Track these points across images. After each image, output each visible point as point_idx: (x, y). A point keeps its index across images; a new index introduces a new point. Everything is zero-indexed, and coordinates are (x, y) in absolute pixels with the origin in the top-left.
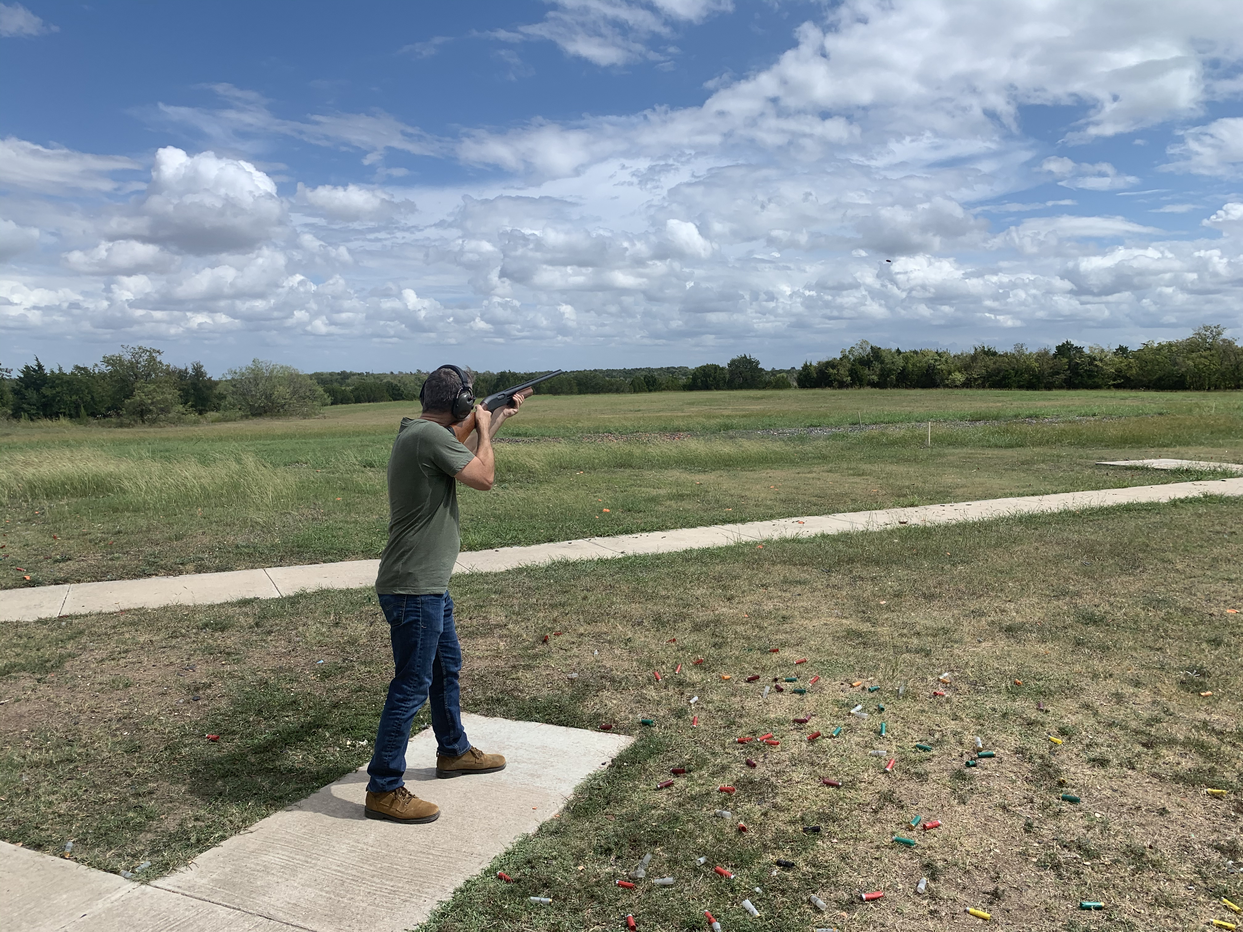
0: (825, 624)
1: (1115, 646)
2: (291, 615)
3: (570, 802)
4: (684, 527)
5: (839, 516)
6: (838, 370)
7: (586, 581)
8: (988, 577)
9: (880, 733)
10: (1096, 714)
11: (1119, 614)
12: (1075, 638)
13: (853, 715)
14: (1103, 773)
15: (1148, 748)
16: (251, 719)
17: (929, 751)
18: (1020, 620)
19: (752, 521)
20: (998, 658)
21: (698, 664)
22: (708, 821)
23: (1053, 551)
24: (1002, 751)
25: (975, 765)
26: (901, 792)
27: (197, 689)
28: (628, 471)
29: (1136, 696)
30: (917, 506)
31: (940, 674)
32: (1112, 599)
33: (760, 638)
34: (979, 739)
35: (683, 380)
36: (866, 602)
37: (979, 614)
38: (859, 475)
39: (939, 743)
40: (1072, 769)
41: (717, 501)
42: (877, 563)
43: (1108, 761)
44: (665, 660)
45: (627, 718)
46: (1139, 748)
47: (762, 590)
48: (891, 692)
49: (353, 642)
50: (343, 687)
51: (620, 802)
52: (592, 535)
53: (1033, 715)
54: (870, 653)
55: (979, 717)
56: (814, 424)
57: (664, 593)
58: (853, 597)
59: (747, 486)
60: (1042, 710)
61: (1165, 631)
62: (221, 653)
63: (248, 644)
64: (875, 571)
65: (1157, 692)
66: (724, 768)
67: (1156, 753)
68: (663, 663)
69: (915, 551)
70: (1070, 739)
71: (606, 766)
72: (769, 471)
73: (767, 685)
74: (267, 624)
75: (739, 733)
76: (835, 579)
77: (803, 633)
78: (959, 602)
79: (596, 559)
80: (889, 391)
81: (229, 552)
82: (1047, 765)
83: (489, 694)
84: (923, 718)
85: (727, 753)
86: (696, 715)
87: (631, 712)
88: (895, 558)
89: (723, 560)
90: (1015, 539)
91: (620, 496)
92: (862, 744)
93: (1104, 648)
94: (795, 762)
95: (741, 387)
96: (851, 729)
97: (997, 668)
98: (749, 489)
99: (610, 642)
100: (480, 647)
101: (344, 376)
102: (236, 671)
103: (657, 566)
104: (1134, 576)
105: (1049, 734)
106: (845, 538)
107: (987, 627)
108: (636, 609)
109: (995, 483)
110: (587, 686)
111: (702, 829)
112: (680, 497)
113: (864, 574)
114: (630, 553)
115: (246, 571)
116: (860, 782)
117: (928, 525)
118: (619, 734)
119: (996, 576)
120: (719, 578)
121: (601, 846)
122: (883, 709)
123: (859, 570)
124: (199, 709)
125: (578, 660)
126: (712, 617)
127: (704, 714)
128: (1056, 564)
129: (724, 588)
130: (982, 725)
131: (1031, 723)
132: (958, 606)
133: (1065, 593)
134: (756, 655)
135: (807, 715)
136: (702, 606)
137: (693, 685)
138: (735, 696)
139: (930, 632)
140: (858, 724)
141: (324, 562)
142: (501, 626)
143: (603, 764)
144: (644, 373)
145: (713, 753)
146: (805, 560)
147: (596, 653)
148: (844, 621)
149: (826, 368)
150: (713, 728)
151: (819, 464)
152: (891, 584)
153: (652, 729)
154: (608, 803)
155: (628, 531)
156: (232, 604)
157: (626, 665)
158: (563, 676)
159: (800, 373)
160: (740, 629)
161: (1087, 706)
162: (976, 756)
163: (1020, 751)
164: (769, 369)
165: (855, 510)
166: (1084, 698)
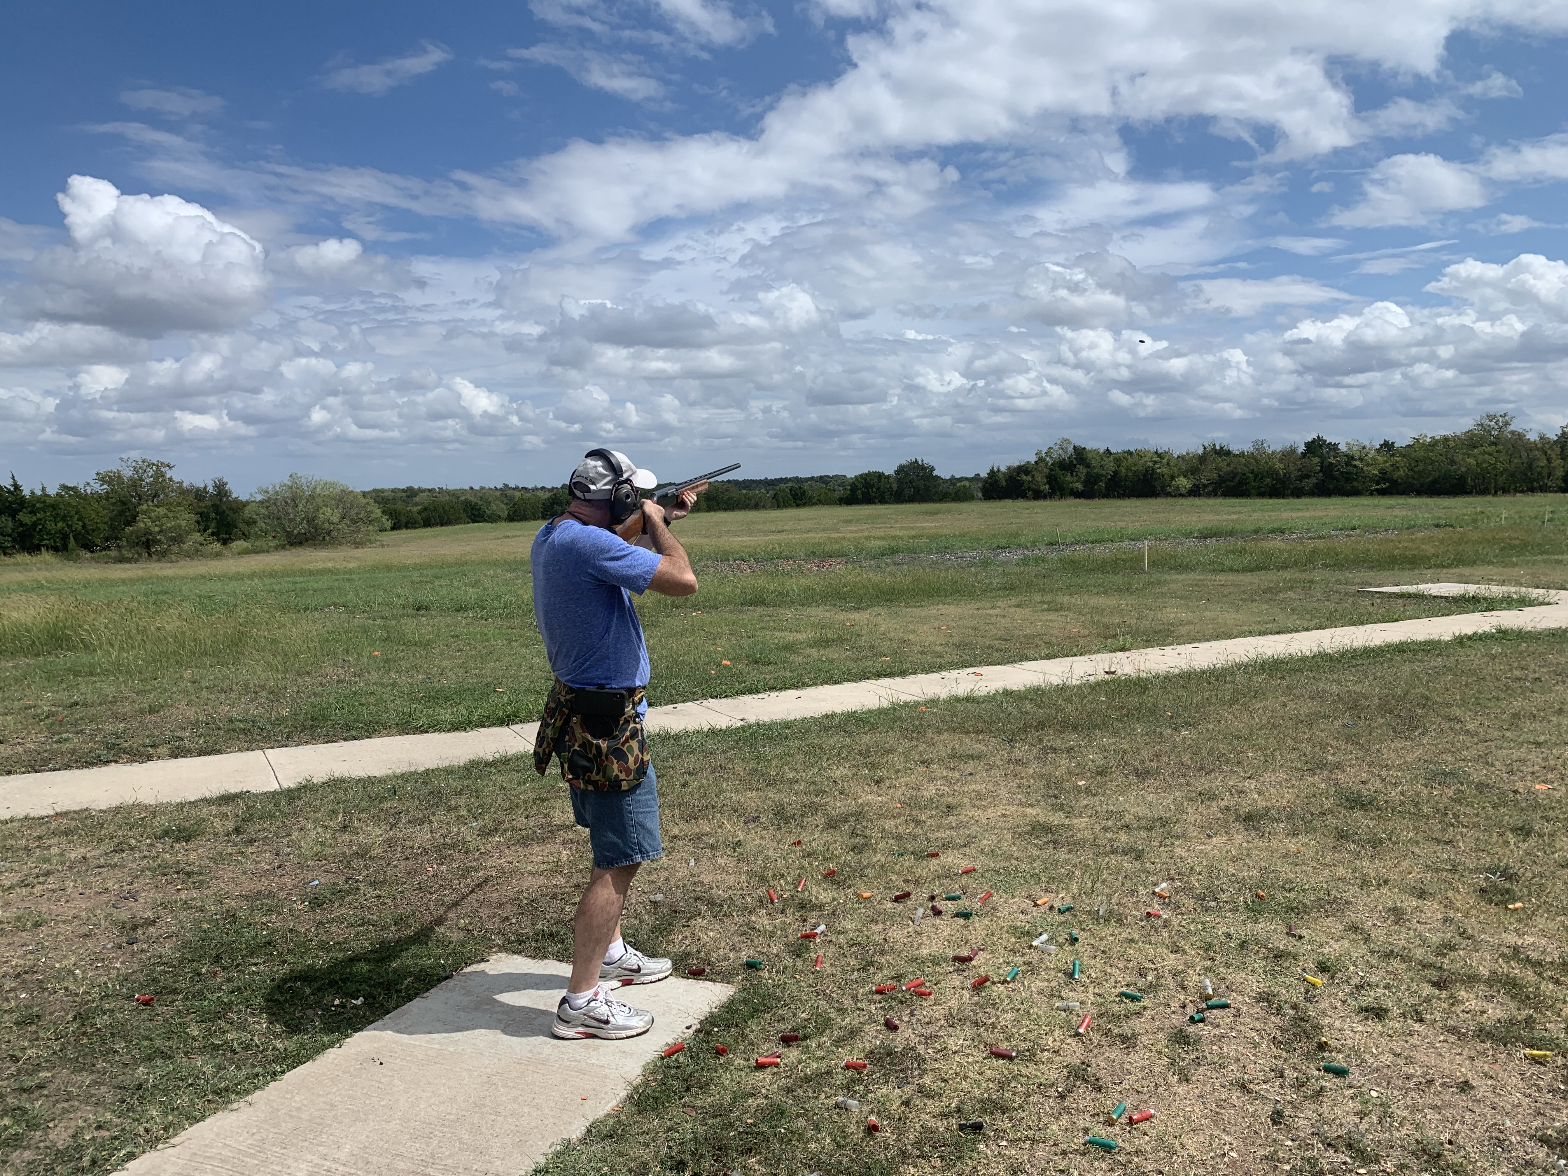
0: (1004, 815)
1: (1390, 839)
2: (286, 815)
3: (636, 1089)
4: (827, 683)
5: (1028, 665)
6: (1033, 477)
7: (689, 761)
8: (1221, 746)
9: (1071, 975)
10: (1367, 940)
11: (1393, 794)
12: (1336, 828)
13: (1036, 947)
14: (1380, 1028)
15: (1440, 988)
16: (204, 970)
17: (1139, 1000)
18: (1264, 804)
19: (915, 673)
20: (1234, 860)
21: (830, 875)
22: (826, 1115)
23: (1306, 708)
24: (1240, 998)
25: (1202, 1020)
26: (1099, 1065)
27: (134, 928)
28: (760, 610)
29: (1421, 911)
30: (1128, 650)
31: (1156, 884)
32: (1384, 773)
33: (915, 837)
34: (1207, 981)
35: (840, 493)
36: (1058, 784)
37: (1209, 796)
38: (1057, 610)
39: (1152, 988)
40: (1337, 1024)
41: (872, 647)
42: (1075, 728)
43: (1386, 1011)
44: (784, 871)
45: (726, 958)
46: (1427, 990)
47: (922, 769)
48: (1089, 912)
49: (363, 853)
50: (340, 920)
51: (704, 1087)
52: (704, 697)
53: (1281, 942)
54: (1062, 855)
55: (1208, 947)
56: (1001, 545)
57: (791, 776)
58: (1042, 776)
59: (911, 627)
60: (1295, 936)
61: (1457, 817)
62: (178, 873)
63: (219, 859)
64: (1072, 739)
65: (1449, 905)
66: (854, 1033)
67: (1451, 997)
68: (782, 876)
69: (1124, 712)
70: (1332, 977)
71: (691, 1031)
72: (940, 606)
73: (921, 905)
74: (251, 830)
75: (878, 978)
76: (1020, 751)
77: (973, 828)
78: (1183, 780)
79: (706, 729)
80: (1096, 502)
81: (219, 729)
82: (1302, 1019)
83: (539, 927)
84: (1131, 952)
85: (859, 1009)
86: (821, 952)
87: (733, 949)
88: (1099, 721)
89: (873, 728)
90: (1256, 692)
91: (746, 643)
92: (1047, 992)
93: (1376, 843)
94: (954, 1020)
95: (911, 500)
96: (1031, 969)
97: (1233, 875)
98: (914, 631)
99: (712, 847)
100: (534, 858)
101: (411, 493)
102: (194, 899)
103: (786, 738)
104: (1412, 739)
105: (1304, 970)
106: (1035, 694)
107: (1220, 815)
108: (750, 799)
109: (1230, 617)
110: (675, 912)
111: (817, 1128)
112: (823, 643)
113: (1058, 744)
114: (752, 720)
115: (239, 754)
116: (1042, 1051)
117: (1143, 675)
118: (714, 981)
119: (1230, 744)
120: (865, 753)
121: (672, 1157)
122: (1076, 940)
123: (1051, 739)
124: (133, 956)
125: (666, 874)
126: (853, 808)
127: (832, 949)
128: (1310, 726)
129: (873, 766)
130: (1213, 959)
131: (1279, 956)
132: (1181, 785)
133: (1321, 765)
134: (908, 861)
135: (972, 950)
136: (841, 793)
137: (821, 907)
138: (877, 923)
139: (1143, 823)
140: (1041, 960)
141: (345, 740)
142: (567, 827)
143: (688, 1028)
144: (790, 484)
145: (839, 1010)
146: (981, 726)
147: (692, 863)
148: (1029, 810)
149: (1018, 474)
150: (844, 972)
151: (1004, 596)
152: (1094, 758)
153: (760, 973)
154: (688, 1089)
155: (752, 690)
156: (207, 801)
157: (731, 880)
158: (644, 898)
159: (985, 481)
160: (889, 824)
161: (1354, 928)
162: (1204, 1006)
163: (1265, 998)
164: (948, 478)
165: (1048, 657)
166: (1351, 916)
